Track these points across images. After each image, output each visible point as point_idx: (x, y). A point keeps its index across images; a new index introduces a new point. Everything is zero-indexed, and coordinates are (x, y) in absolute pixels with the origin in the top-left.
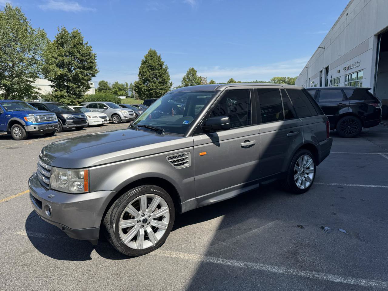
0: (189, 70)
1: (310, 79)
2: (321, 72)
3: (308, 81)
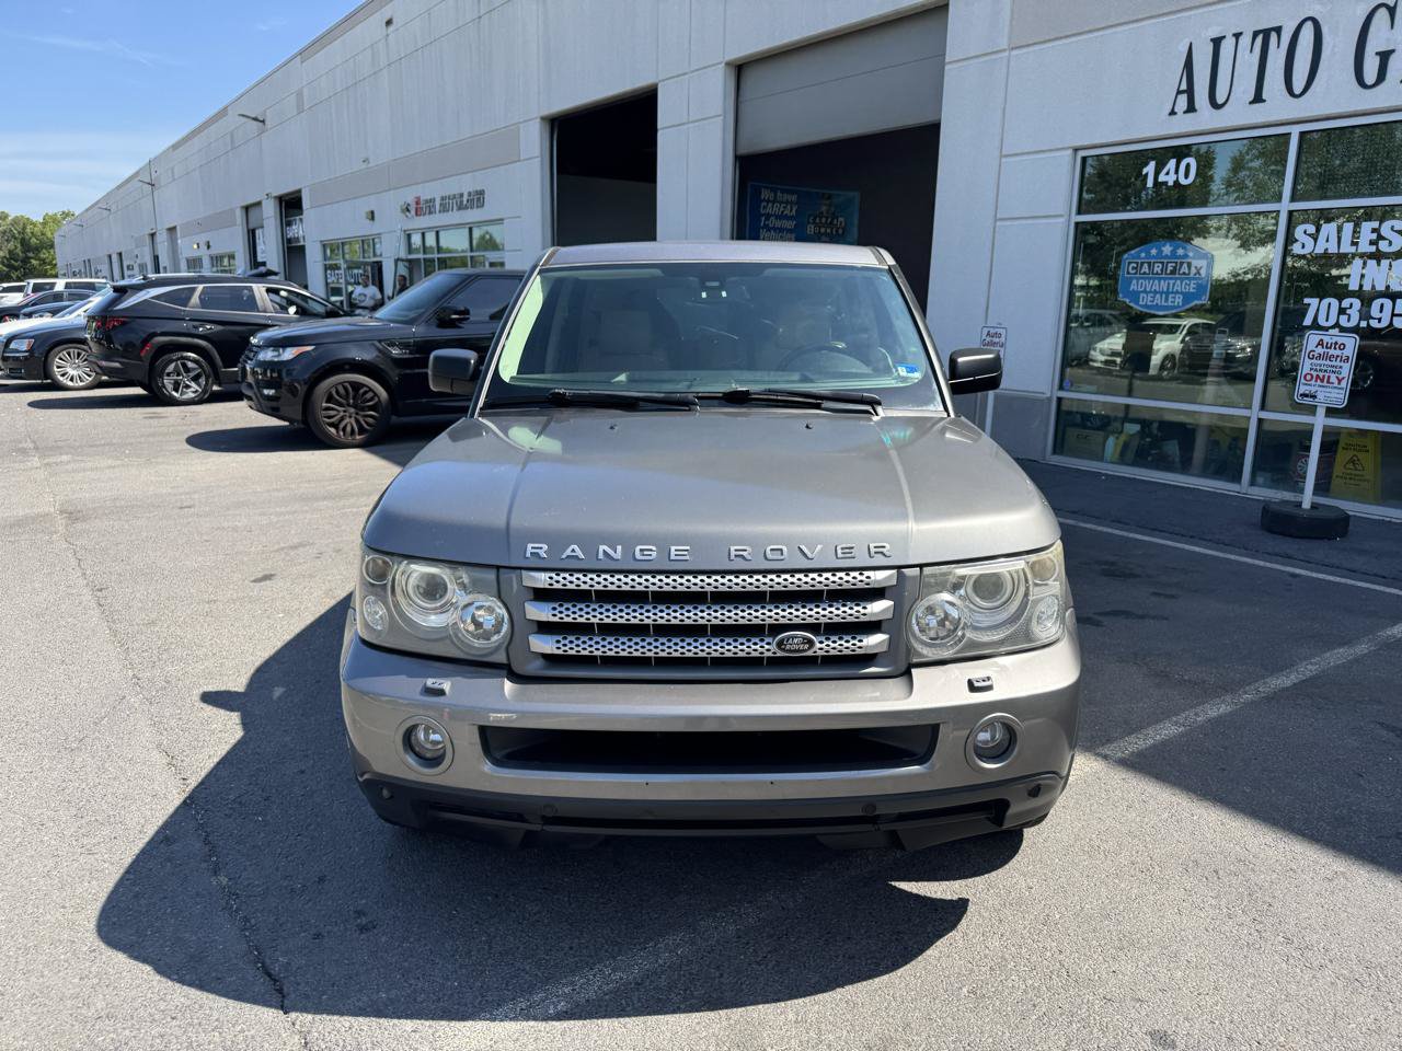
1: (173, 229)
2: (247, 209)
3: (162, 238)
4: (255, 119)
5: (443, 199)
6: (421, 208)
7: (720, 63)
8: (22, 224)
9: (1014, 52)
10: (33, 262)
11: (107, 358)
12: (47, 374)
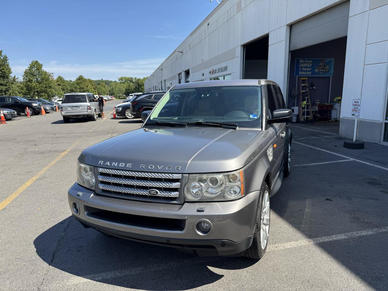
0: (32, 63)
1: (165, 80)
2: (179, 74)
3: (163, 82)
4: (181, 52)
5: (218, 69)
6: (214, 72)
7: (284, 25)
8: (139, 80)
9: (371, 11)
10: (140, 89)
11: (133, 112)
12: (125, 115)
